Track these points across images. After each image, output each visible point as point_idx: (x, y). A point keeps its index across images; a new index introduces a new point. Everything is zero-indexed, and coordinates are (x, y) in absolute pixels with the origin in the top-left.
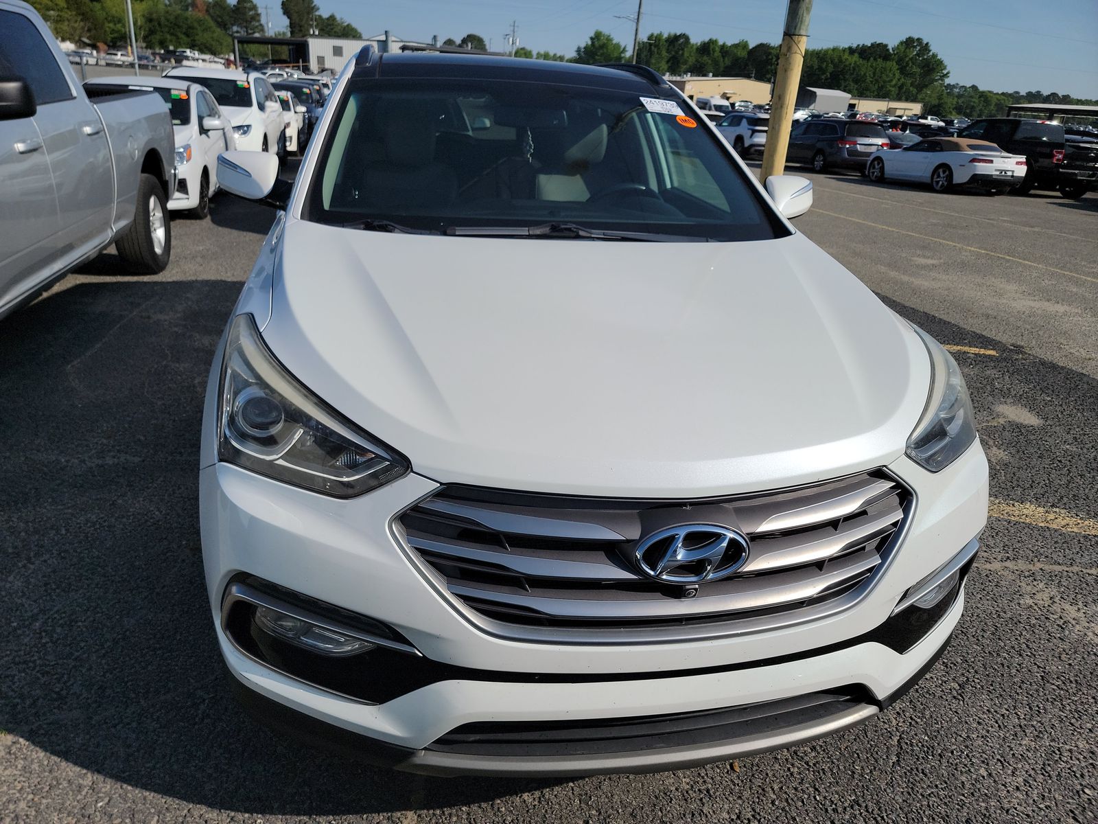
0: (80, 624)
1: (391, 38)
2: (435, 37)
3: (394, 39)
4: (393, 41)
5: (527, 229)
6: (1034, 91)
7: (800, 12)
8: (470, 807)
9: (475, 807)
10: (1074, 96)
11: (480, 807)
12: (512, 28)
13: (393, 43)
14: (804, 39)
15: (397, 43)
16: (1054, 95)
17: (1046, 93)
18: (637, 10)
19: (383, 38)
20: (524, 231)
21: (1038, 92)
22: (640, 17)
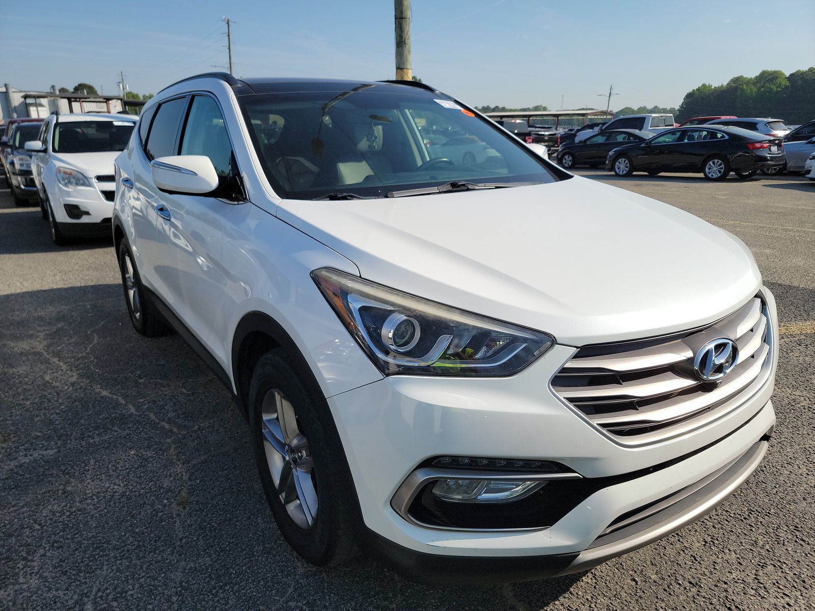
0: (130, 592)
1: (11, 90)
2: (53, 87)
3: (13, 90)
4: (14, 92)
5: (437, 188)
6: (486, 106)
7: (405, 54)
8: (559, 600)
9: (561, 599)
10: (507, 107)
11: (565, 597)
12: (121, 77)
13: (14, 94)
14: (410, 71)
15: (17, 93)
16: (497, 107)
17: (492, 106)
18: (229, 61)
19: (4, 90)
20: (435, 189)
21: (488, 106)
22: (232, 66)
